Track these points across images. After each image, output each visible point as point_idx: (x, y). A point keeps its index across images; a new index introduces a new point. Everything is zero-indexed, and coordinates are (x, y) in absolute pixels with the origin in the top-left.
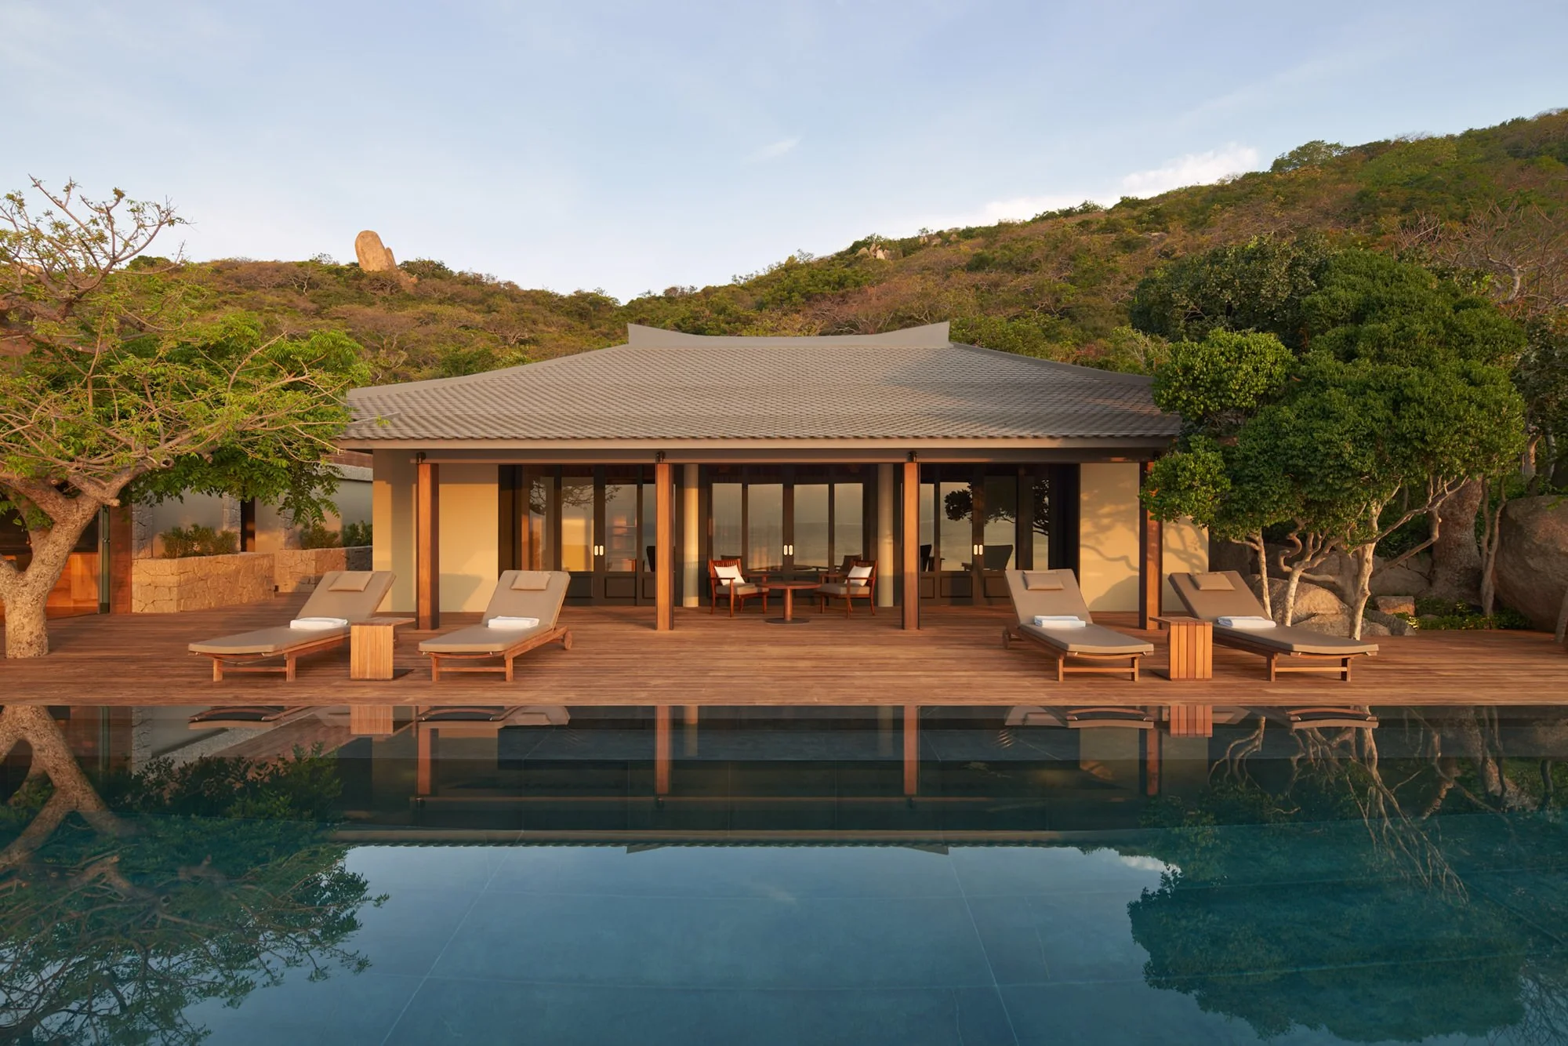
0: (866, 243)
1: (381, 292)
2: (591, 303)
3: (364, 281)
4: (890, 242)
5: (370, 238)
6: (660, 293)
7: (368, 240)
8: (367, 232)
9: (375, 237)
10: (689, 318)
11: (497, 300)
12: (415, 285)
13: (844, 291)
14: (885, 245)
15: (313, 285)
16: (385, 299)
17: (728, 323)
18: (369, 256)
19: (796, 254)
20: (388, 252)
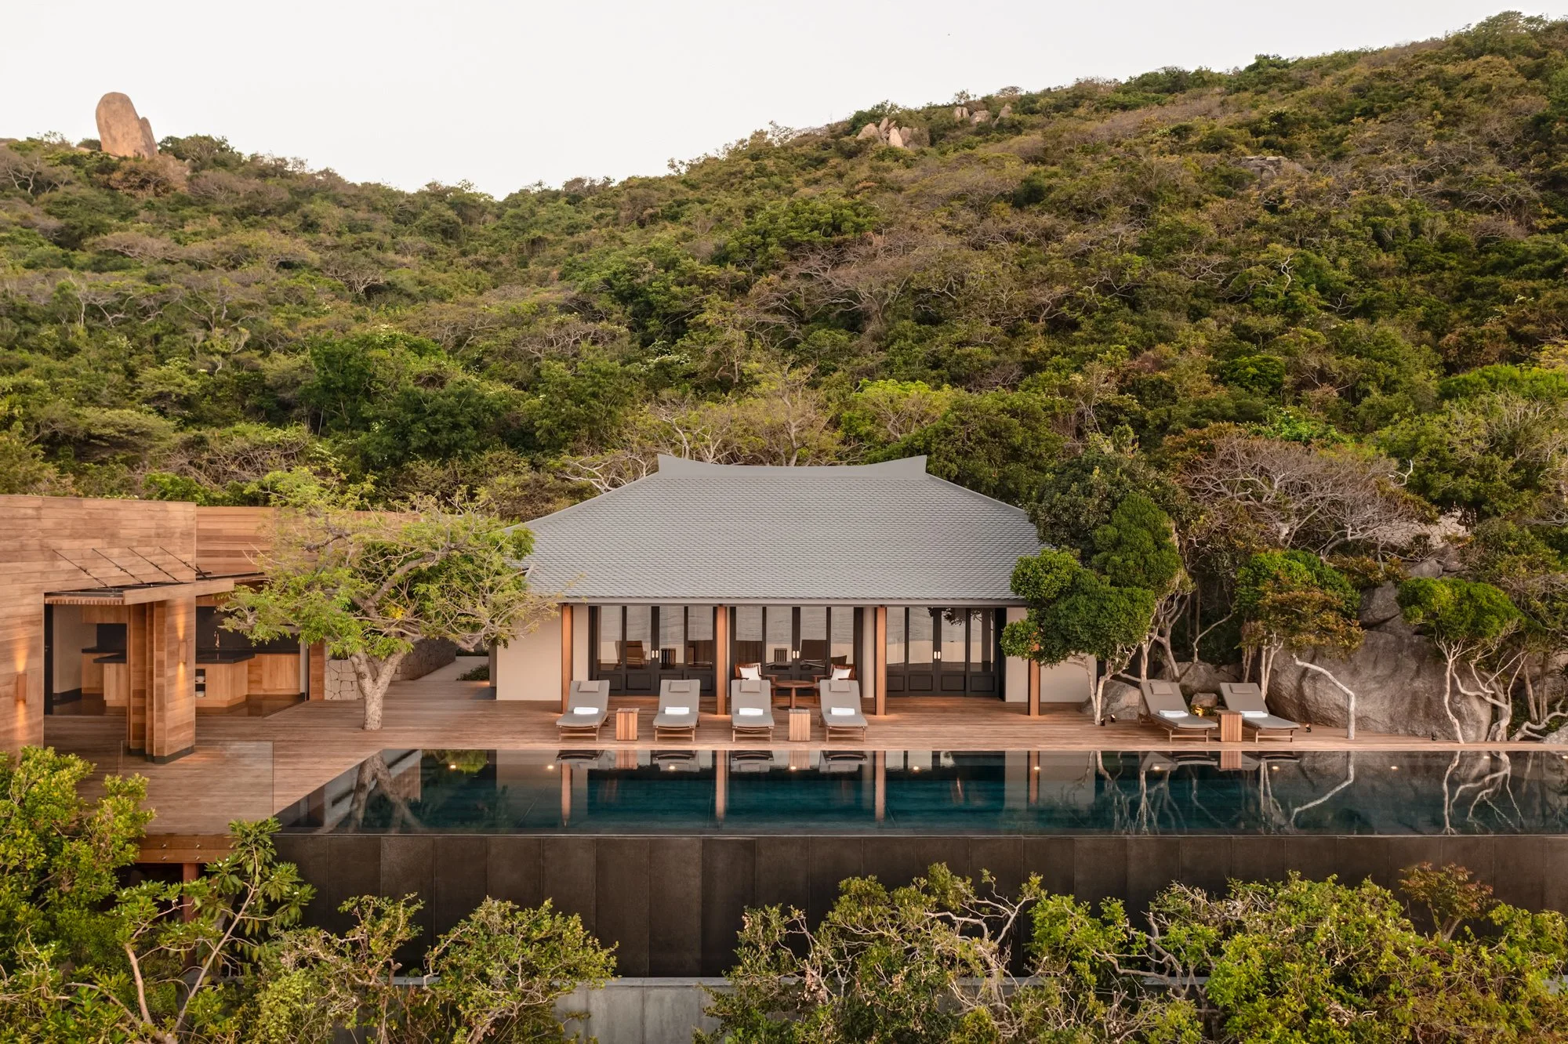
0: (873, 116)
1: (140, 193)
2: (453, 205)
3: (117, 175)
4: (910, 114)
5: (118, 104)
6: (557, 185)
7: (115, 107)
8: (114, 95)
9: (124, 101)
10: (624, 273)
11: (316, 207)
12: (190, 179)
13: (841, 238)
14: (901, 119)
15: (42, 184)
16: (150, 206)
17: (681, 285)
18: (117, 132)
19: (767, 128)
20: (144, 124)
